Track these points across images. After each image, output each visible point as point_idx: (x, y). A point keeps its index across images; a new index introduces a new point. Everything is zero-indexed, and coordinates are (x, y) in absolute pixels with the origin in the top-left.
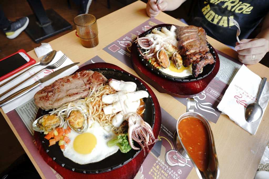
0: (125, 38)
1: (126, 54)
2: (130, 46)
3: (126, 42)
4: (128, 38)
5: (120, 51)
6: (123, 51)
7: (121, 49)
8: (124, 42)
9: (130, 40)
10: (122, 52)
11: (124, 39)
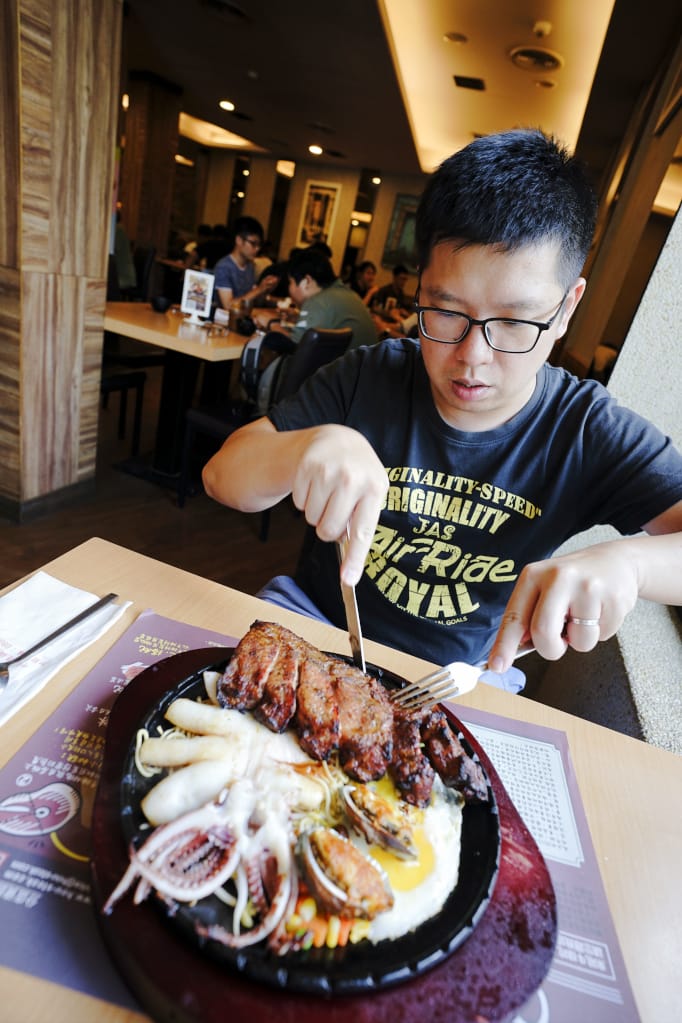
0: (29, 771)
1: (52, 892)
2: (66, 813)
3: (34, 796)
4: (43, 762)
5: (9, 881)
6: (27, 874)
7: (15, 865)
8: (25, 798)
9: (60, 775)
10: (23, 884)
11: (23, 781)
